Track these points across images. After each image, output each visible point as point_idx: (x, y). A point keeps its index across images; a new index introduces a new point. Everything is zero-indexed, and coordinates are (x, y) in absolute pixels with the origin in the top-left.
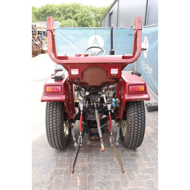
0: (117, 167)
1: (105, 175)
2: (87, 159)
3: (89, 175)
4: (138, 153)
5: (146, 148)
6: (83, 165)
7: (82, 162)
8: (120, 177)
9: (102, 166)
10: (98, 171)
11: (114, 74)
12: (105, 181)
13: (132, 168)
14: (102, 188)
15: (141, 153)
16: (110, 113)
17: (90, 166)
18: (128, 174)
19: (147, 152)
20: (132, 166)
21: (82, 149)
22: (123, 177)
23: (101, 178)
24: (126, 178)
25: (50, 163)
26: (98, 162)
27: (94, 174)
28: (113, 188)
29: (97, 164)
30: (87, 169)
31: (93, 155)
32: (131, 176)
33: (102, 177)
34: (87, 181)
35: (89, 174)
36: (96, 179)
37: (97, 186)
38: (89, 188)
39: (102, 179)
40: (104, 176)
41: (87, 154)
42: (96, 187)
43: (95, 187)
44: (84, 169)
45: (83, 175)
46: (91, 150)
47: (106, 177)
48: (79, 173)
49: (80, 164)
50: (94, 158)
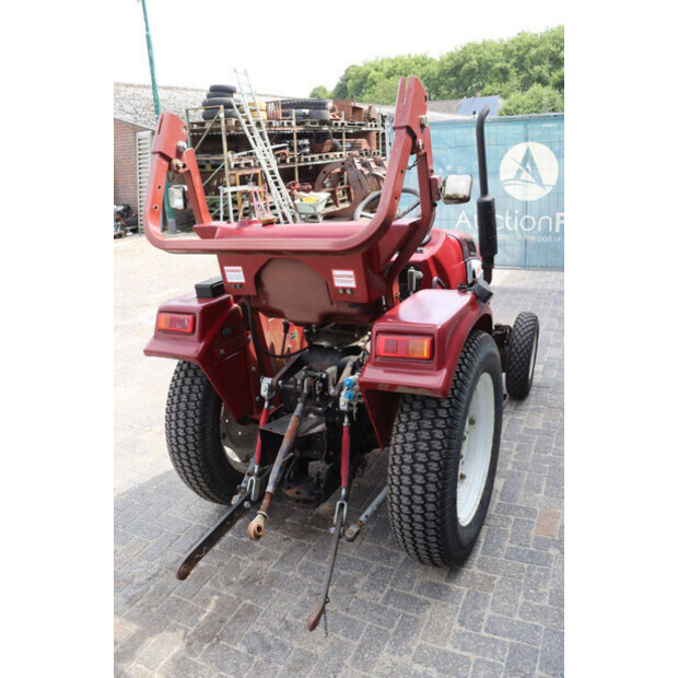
0: (348, 610)
1: (293, 620)
2: (281, 553)
3: (249, 602)
4: (457, 587)
5: (499, 578)
6: (258, 569)
7: (260, 559)
8: (332, 644)
9: (307, 589)
10: (281, 601)
11: (345, 289)
12: (278, 637)
13: (392, 631)
14: (250, 655)
15: (464, 590)
17: (273, 579)
18: (361, 646)
19: (491, 594)
20: (397, 623)
22: (339, 648)
23: (275, 624)
24: (347, 655)
25: (179, 537)
26: (305, 575)
27: (263, 607)
28: (281, 667)
29: (297, 579)
30: (257, 584)
31: (304, 551)
32: (366, 655)
33: (277, 622)
34: (229, 619)
35: (252, 599)
36: (257, 624)
37: (244, 643)
38: (218, 641)
39: (271, 629)
40: (286, 622)
41: (294, 540)
42: (239, 643)
43: (236, 645)
44: (250, 581)
45: (233, 596)
46: (314, 531)
47: (287, 628)
48: (230, 588)
49: (251, 562)
50: (304, 558)
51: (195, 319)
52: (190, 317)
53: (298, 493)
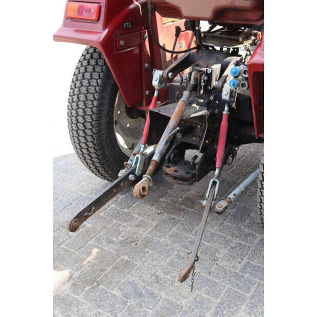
0: (209, 273)
1: (162, 275)
2: (155, 223)
3: (126, 258)
6: (135, 233)
7: (138, 226)
8: (195, 299)
9: (175, 253)
10: (152, 260)
12: (149, 288)
13: (248, 295)
14: (124, 299)
16: (226, 108)
17: (147, 243)
18: (221, 304)
20: (253, 289)
21: (166, 200)
22: (201, 303)
23: (147, 277)
24: (208, 309)
25: (71, 203)
26: (174, 242)
27: (138, 263)
28: (150, 312)
29: (167, 245)
30: (133, 244)
31: (175, 224)
32: (225, 312)
33: (149, 276)
34: (108, 269)
35: (129, 256)
36: (132, 275)
37: (120, 289)
38: (98, 285)
39: (143, 281)
40: (157, 277)
41: (166, 214)
42: (115, 289)
43: (113, 289)
44: (128, 242)
45: (113, 252)
46: (183, 210)
47: (157, 281)
48: (111, 245)
49: (129, 228)
50: (174, 229)
51: (100, 8)
52: (96, 5)
53: (175, 171)
